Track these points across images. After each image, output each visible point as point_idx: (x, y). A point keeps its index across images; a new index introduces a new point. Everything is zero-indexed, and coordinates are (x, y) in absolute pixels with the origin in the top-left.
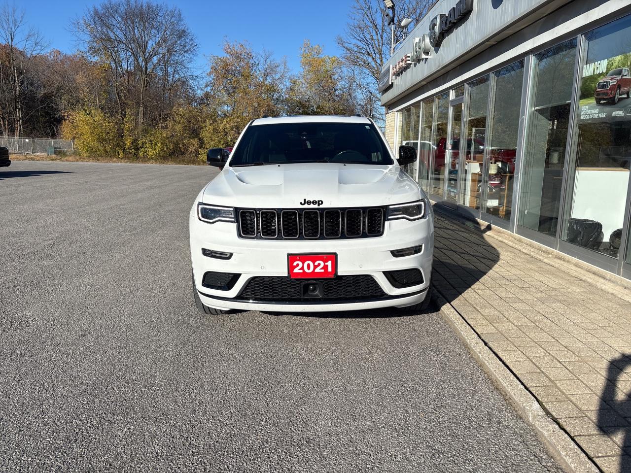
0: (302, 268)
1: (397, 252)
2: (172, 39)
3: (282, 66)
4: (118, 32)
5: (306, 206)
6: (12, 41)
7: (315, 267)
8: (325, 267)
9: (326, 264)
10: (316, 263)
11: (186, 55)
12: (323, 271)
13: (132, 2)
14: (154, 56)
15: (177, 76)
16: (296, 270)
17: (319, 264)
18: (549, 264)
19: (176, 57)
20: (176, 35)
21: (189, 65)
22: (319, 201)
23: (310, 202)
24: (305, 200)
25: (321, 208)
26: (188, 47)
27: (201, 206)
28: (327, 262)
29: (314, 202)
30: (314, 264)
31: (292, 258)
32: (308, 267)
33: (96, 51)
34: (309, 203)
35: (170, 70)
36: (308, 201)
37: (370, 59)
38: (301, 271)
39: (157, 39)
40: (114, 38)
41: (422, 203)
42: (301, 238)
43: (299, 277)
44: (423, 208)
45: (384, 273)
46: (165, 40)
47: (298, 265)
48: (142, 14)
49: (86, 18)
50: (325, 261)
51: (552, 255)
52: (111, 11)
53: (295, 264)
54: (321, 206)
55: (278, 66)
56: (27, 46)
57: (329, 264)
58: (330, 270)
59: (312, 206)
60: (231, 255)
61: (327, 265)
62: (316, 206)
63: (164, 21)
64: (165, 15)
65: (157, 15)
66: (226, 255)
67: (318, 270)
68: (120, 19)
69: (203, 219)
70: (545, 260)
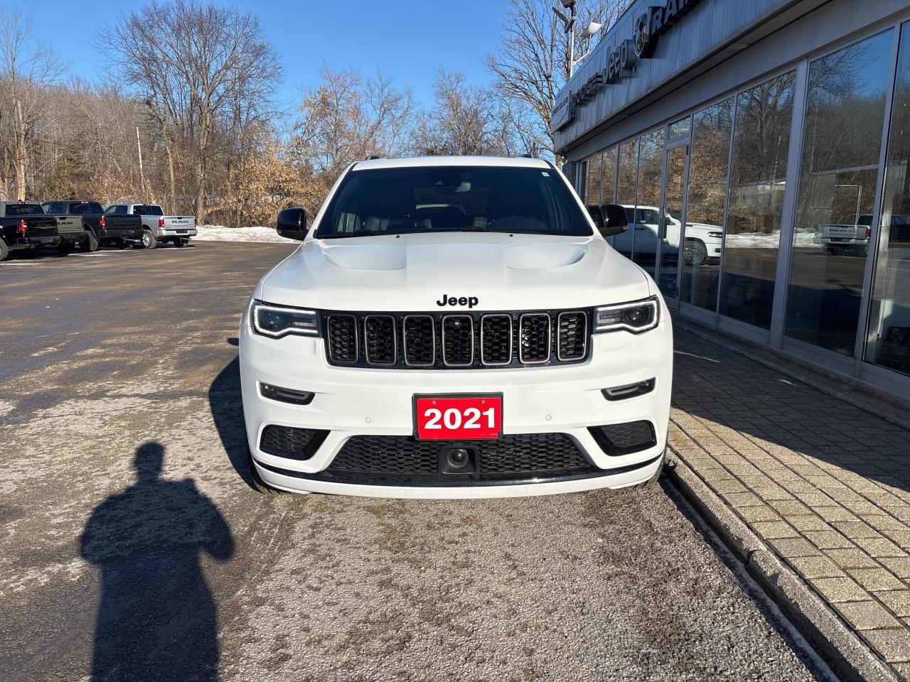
0: (441, 422)
1: (613, 392)
2: (244, 58)
3: (405, 100)
4: (167, 49)
5: (448, 308)
6: (13, 62)
7: (465, 419)
8: (483, 420)
9: (485, 413)
10: (467, 413)
11: (267, 82)
12: (478, 426)
13: (187, 5)
14: (219, 83)
15: (253, 113)
16: (430, 425)
17: (472, 415)
18: (846, 402)
19: (252, 85)
20: (251, 53)
21: (271, 97)
22: (470, 299)
23: (455, 300)
24: (445, 297)
25: (475, 311)
26: (269, 70)
27: (257, 307)
28: (487, 410)
29: (462, 301)
30: (462, 413)
31: (421, 403)
32: (452, 419)
33: (135, 77)
34: (453, 301)
35: (244, 104)
36: (450, 300)
37: (534, 89)
38: (439, 427)
39: (224, 59)
40: (162, 57)
41: (654, 303)
42: (439, 366)
43: (435, 438)
44: (656, 311)
45: (590, 429)
46: (235, 60)
47: (433, 415)
48: (201, 23)
49: (120, 29)
50: (483, 409)
51: (848, 385)
52: (157, 17)
53: (428, 413)
54: (475, 308)
55: (400, 99)
56: (35, 70)
57: (491, 413)
58: (491, 424)
59: (458, 308)
60: (311, 396)
61: (487, 417)
62: (466, 308)
63: (233, 33)
64: (235, 24)
65: (223, 24)
66: (303, 395)
67: (468, 425)
68: (169, 31)
69: (261, 330)
70: (839, 395)
